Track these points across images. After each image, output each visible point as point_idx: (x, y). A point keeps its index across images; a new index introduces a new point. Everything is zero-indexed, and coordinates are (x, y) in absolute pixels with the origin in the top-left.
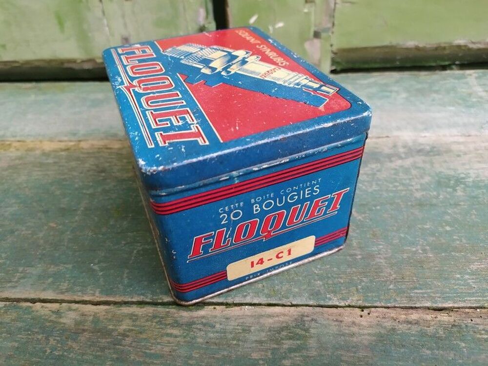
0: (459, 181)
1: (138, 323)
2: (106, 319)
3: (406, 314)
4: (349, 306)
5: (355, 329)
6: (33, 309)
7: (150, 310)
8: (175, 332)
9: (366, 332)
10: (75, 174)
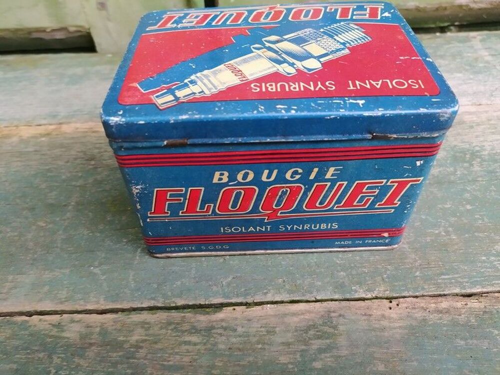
0: (474, 155)
1: (151, 332)
2: (115, 329)
3: (435, 303)
4: (376, 298)
5: (385, 323)
6: (30, 324)
7: (163, 316)
8: (194, 339)
9: (397, 325)
10: (60, 163)
